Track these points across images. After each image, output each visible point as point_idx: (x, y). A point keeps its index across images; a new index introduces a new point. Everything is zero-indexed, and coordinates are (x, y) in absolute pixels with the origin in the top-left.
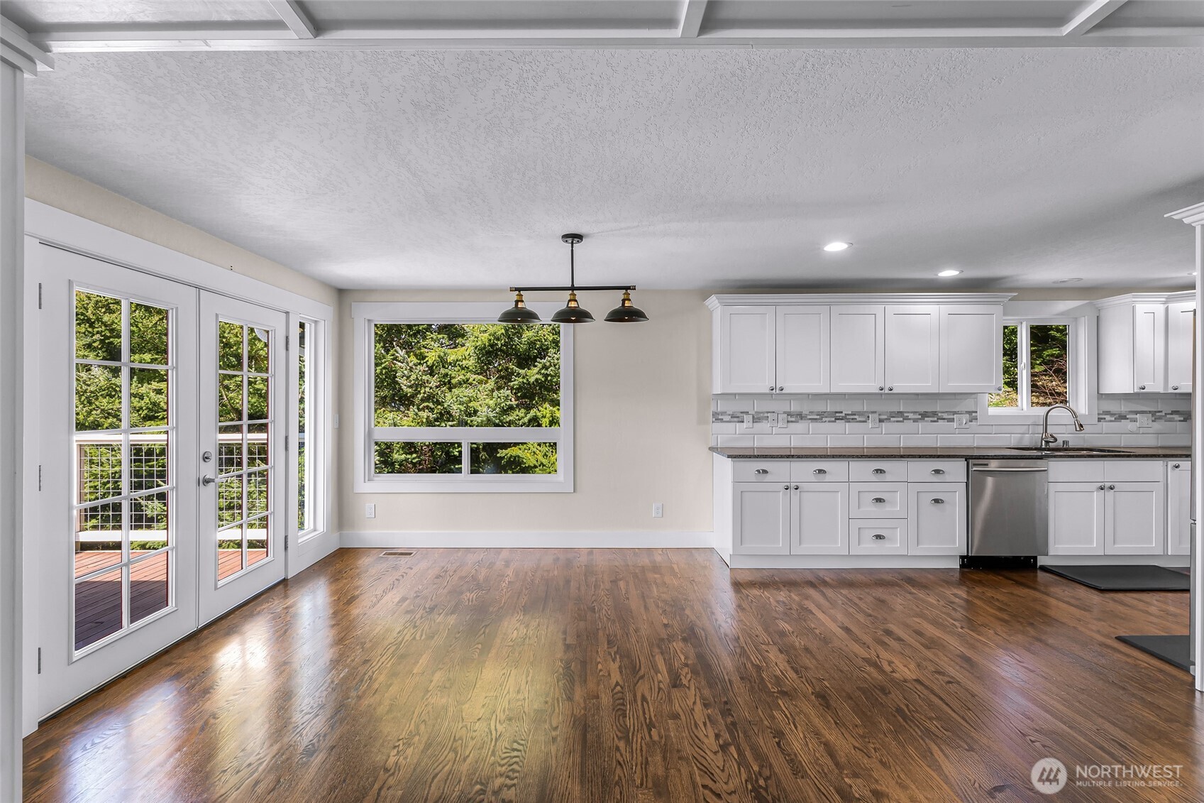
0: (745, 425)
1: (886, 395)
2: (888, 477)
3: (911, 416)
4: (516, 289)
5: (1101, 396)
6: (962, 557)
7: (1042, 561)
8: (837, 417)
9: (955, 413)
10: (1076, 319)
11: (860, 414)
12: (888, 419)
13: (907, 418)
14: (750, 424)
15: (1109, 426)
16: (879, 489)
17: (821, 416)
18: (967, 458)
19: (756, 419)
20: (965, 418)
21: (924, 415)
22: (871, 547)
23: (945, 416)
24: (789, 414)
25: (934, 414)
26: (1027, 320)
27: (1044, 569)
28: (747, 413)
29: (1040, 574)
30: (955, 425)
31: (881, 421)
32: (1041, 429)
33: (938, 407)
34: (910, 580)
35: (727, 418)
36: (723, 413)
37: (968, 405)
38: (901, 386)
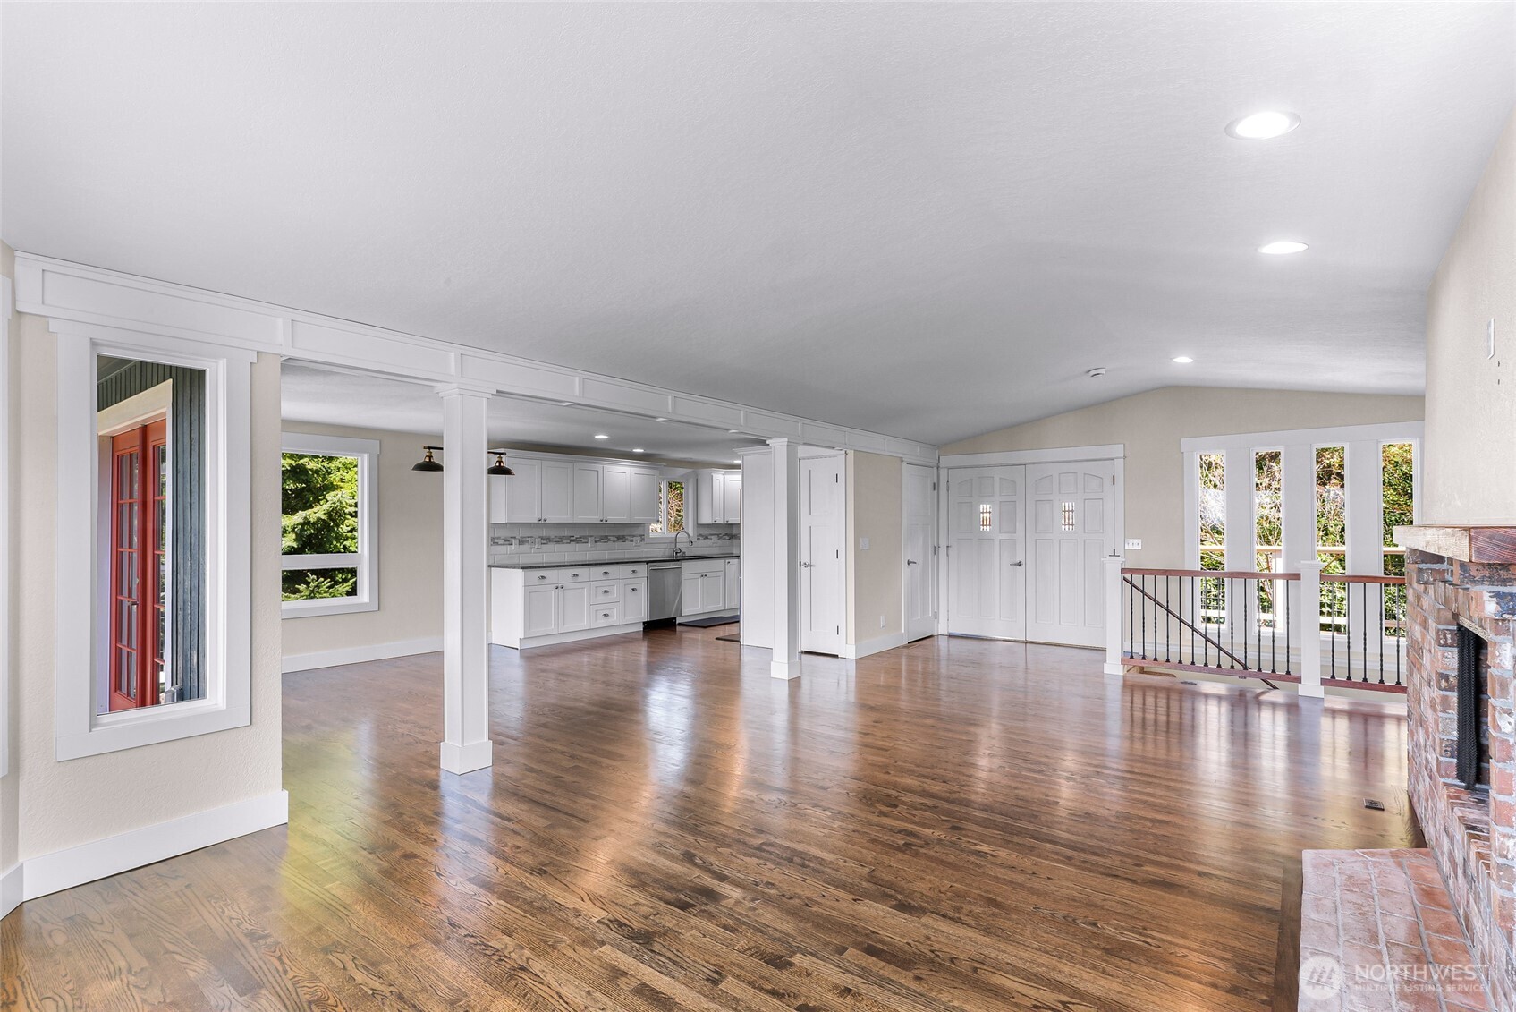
0: (513, 547)
1: (603, 525)
2: (610, 576)
3: (612, 538)
4: (429, 448)
5: (699, 526)
6: (644, 623)
7: (679, 621)
8: (571, 540)
9: (634, 536)
10: (687, 480)
11: (584, 537)
12: (599, 541)
13: (609, 540)
14: (517, 546)
15: (701, 543)
16: (606, 585)
17: (561, 540)
18: (647, 562)
19: (521, 542)
20: (639, 539)
21: (619, 538)
22: (602, 622)
23: (629, 538)
24: (542, 538)
25: (624, 537)
26: (667, 479)
27: (680, 624)
28: (515, 538)
29: (678, 628)
30: (634, 544)
31: (596, 542)
32: (673, 545)
33: (626, 532)
34: (623, 641)
35: (501, 542)
36: (499, 538)
37: (638, 531)
38: (613, 519)
